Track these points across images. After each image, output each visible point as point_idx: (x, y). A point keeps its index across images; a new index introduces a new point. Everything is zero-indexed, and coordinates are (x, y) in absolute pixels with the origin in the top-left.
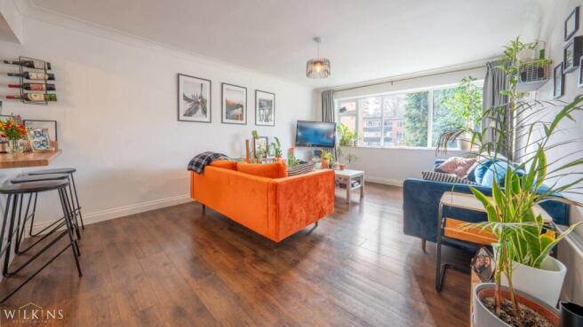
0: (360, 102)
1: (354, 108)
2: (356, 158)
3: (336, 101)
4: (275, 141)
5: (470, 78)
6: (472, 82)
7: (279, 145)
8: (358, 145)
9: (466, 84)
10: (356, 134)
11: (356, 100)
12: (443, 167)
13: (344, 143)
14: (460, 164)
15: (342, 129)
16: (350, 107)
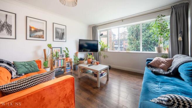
0: (109, 31)
1: (106, 34)
2: (107, 57)
3: (98, 31)
4: (65, 50)
5: (162, 15)
6: (163, 18)
7: (68, 51)
8: (108, 50)
9: (160, 19)
10: (107, 45)
11: (107, 30)
12: (152, 63)
13: (102, 50)
14: (162, 62)
15: (102, 43)
16: (105, 33)
